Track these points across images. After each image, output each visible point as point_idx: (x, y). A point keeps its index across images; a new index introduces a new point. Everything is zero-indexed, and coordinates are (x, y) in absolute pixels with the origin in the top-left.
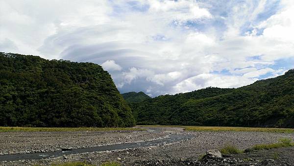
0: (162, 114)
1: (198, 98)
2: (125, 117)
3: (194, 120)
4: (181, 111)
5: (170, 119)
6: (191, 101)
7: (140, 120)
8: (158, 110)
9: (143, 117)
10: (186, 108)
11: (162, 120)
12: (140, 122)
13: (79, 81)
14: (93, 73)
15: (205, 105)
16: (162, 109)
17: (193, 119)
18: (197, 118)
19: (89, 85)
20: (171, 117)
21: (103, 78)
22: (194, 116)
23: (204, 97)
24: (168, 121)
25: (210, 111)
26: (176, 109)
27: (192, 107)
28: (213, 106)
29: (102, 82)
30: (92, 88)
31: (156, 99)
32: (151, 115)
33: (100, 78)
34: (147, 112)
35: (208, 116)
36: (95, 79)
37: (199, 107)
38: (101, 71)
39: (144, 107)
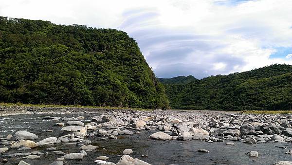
0: (212, 98)
1: (259, 77)
2: (146, 94)
3: (255, 105)
4: (237, 93)
5: (221, 103)
6: (251, 81)
7: (185, 104)
8: (206, 93)
9: (188, 100)
10: (243, 90)
11: (212, 105)
12: (184, 107)
13: (94, 49)
14: (114, 40)
15: (270, 85)
16: (212, 92)
17: (252, 103)
18: (259, 101)
19: (106, 54)
20: (223, 101)
21: (126, 46)
22: (254, 99)
23: (267, 76)
24: (220, 105)
25: (277, 92)
26: (229, 91)
27: (251, 88)
28: (281, 87)
29: (124, 50)
30: (109, 58)
31: (205, 80)
32: (199, 98)
33: (123, 46)
34: (193, 95)
35: (274, 99)
36: (116, 47)
37: (261, 88)
38: (125, 39)
39: (189, 89)
